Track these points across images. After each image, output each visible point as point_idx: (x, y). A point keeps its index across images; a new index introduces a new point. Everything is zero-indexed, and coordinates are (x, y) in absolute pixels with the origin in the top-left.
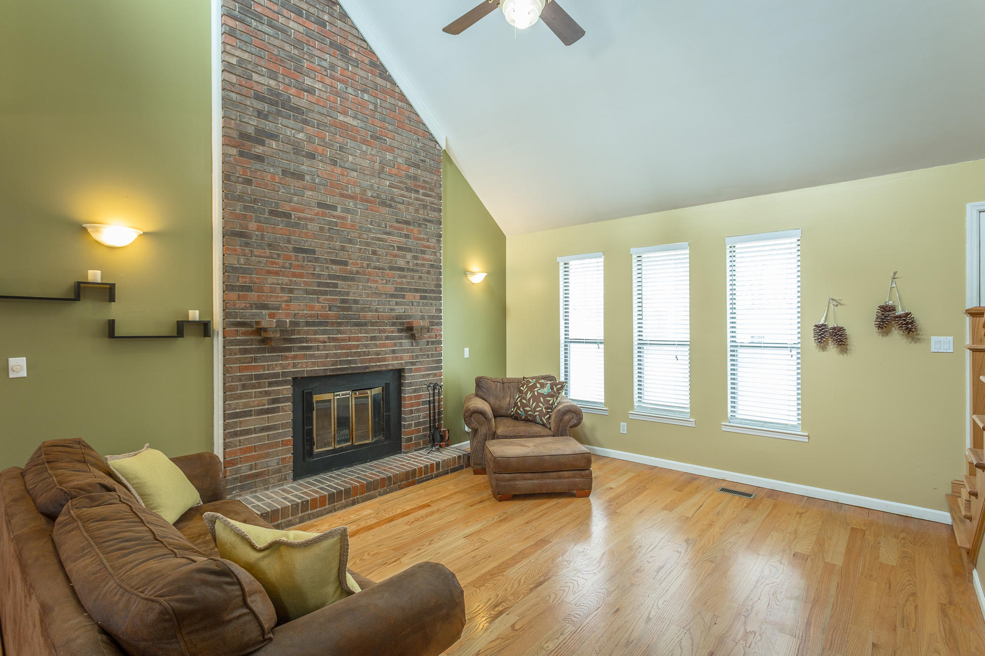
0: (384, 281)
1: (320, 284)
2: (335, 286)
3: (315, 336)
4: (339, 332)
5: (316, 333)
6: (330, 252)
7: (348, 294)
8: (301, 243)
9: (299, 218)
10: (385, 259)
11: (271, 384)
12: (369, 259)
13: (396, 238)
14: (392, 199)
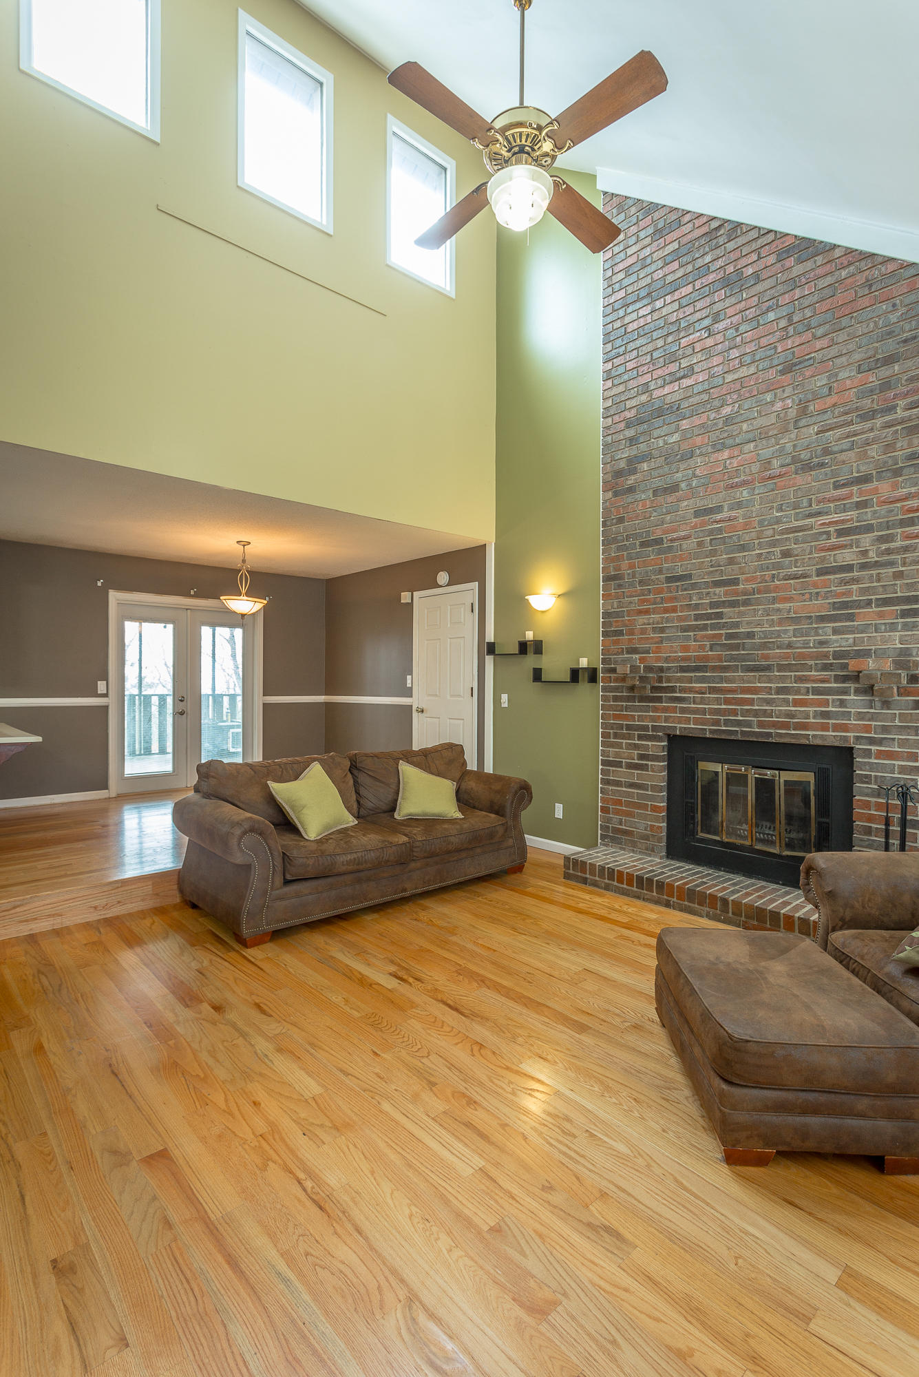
0: (807, 596)
1: (697, 617)
2: (719, 615)
3: (691, 685)
4: (721, 680)
5: (690, 680)
6: (712, 572)
7: (737, 625)
8: (674, 569)
9: (672, 540)
10: (809, 558)
11: (640, 737)
12: (778, 566)
13: (836, 516)
14: (826, 452)
